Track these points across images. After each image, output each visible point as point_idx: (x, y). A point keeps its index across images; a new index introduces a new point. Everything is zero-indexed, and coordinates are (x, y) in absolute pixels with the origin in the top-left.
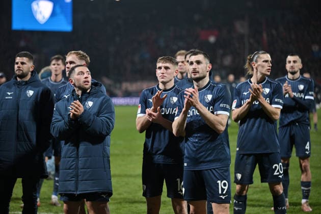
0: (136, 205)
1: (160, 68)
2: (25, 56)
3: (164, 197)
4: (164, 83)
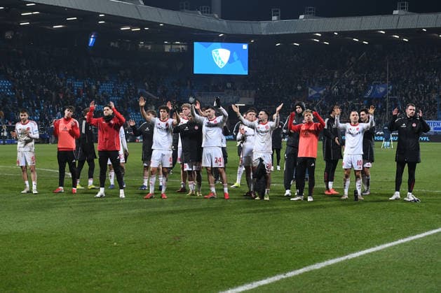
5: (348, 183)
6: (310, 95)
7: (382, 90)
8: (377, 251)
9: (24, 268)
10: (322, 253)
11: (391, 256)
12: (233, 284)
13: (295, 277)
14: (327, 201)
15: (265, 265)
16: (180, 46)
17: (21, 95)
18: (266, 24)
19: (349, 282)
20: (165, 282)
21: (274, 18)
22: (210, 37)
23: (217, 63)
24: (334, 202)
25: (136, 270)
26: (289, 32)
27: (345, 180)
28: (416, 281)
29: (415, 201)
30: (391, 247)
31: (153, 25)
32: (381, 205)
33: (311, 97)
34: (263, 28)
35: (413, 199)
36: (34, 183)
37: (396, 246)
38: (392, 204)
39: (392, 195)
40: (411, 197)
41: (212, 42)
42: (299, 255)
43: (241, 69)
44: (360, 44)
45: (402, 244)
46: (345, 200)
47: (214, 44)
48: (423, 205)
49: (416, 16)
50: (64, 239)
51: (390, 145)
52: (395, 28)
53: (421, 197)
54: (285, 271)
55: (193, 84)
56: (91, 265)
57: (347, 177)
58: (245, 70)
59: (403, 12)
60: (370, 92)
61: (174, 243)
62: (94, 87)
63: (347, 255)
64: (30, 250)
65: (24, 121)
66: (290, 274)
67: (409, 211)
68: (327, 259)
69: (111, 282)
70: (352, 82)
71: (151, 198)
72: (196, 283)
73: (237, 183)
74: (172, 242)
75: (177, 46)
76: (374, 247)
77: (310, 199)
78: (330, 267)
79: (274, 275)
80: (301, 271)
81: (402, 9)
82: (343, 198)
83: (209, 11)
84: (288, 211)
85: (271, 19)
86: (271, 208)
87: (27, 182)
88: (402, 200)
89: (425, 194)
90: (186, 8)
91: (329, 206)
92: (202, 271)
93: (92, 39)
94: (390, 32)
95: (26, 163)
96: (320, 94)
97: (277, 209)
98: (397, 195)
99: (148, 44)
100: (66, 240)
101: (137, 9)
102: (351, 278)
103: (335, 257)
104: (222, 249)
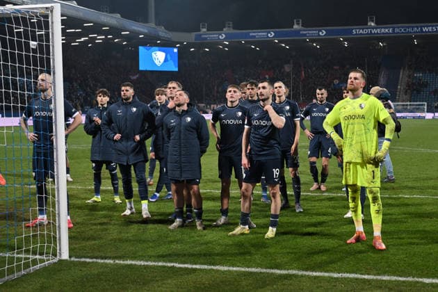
0: (216, 183)
1: (230, 91)
2: (128, 85)
3: (233, 178)
4: (232, 102)
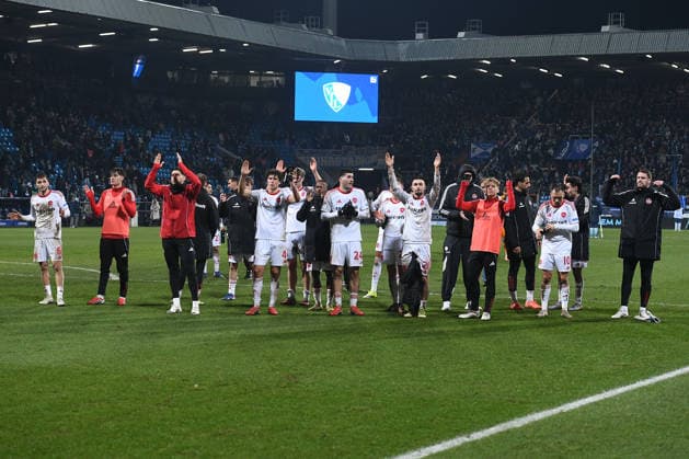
5: (548, 291)
6: (472, 155)
7: (583, 147)
8: (606, 399)
9: (58, 423)
10: (521, 402)
11: (628, 406)
12: (391, 451)
13: (485, 441)
14: (515, 319)
15: (435, 421)
16: (273, 78)
17: (29, 151)
18: (407, 45)
19: (570, 448)
20: (283, 447)
21: (420, 36)
22: (320, 65)
23: (330, 104)
24: (527, 322)
25: (236, 427)
26: (441, 58)
27: (544, 288)
28: (675, 447)
29: (652, 320)
30: (627, 392)
31: (233, 45)
32: (600, 327)
33: (475, 157)
34: (402, 51)
35: (648, 317)
36: (59, 289)
37: (635, 390)
38: (617, 324)
39: (615, 311)
40: (645, 315)
41: (324, 72)
42: (486, 406)
43: (367, 115)
44: (550, 76)
45: (644, 387)
46: (542, 318)
47: (327, 75)
48: (666, 327)
49: (637, 34)
50: (115, 377)
51: (599, 232)
52: (604, 53)
53: (661, 314)
54: (468, 431)
55: (294, 137)
56: (163, 420)
57: (546, 282)
58: (374, 115)
59: (616, 29)
60: (565, 151)
61: (289, 385)
62: (141, 140)
63: (560, 405)
64: (64, 395)
65: (44, 192)
66: (477, 436)
67: (645, 337)
68: (531, 412)
69: (196, 447)
70: (538, 136)
71: (257, 313)
72: (331, 450)
73: (373, 292)
74: (284, 384)
75: (269, 79)
76: (600, 393)
77: (485, 317)
78: (537, 425)
79: (452, 437)
80: (493, 430)
81: (615, 23)
82: (540, 315)
83: (319, 25)
84: (458, 335)
85: (414, 38)
86: (431, 329)
87: (48, 288)
88: (630, 319)
89: (665, 310)
90: (284, 20)
91: (521, 328)
92: (339, 430)
93: (137, 66)
94: (596, 59)
95: (48, 257)
96: (488, 154)
97: (441, 332)
98: (624, 310)
99: (224, 75)
100: (117, 380)
101: (209, 20)
102: (571, 442)
103: (542, 409)
104: (364, 395)
